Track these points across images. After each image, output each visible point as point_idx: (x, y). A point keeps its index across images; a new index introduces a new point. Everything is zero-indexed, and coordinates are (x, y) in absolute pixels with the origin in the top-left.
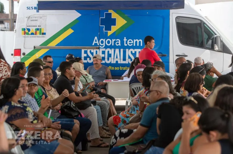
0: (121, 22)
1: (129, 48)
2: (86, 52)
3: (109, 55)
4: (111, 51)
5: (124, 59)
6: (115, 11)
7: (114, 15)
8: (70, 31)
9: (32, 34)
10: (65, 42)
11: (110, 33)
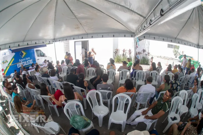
0: (24, 54)
1: (27, 60)
2: (18, 64)
3: (24, 64)
4: (24, 62)
5: (27, 64)
6: (23, 51)
7: (23, 52)
8: (14, 59)
9: (5, 63)
10: (13, 63)
11: (22, 57)
